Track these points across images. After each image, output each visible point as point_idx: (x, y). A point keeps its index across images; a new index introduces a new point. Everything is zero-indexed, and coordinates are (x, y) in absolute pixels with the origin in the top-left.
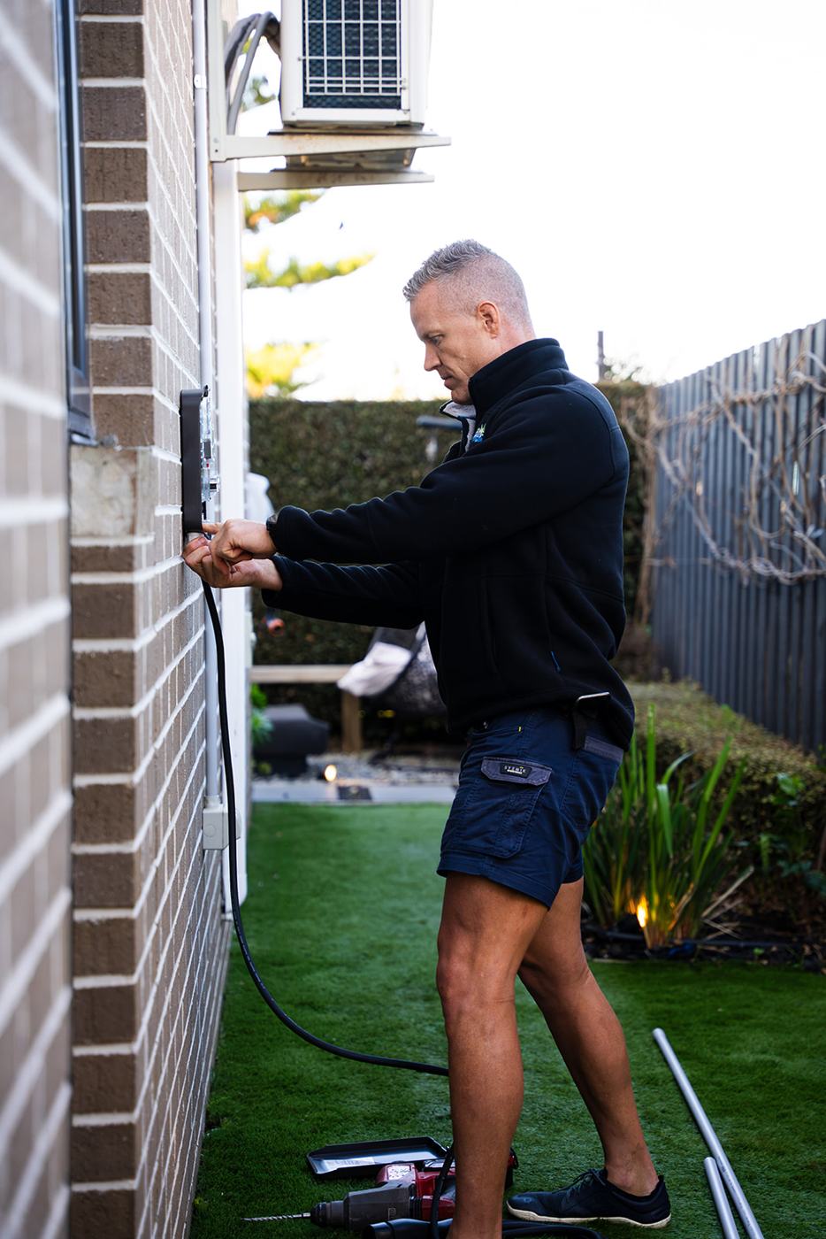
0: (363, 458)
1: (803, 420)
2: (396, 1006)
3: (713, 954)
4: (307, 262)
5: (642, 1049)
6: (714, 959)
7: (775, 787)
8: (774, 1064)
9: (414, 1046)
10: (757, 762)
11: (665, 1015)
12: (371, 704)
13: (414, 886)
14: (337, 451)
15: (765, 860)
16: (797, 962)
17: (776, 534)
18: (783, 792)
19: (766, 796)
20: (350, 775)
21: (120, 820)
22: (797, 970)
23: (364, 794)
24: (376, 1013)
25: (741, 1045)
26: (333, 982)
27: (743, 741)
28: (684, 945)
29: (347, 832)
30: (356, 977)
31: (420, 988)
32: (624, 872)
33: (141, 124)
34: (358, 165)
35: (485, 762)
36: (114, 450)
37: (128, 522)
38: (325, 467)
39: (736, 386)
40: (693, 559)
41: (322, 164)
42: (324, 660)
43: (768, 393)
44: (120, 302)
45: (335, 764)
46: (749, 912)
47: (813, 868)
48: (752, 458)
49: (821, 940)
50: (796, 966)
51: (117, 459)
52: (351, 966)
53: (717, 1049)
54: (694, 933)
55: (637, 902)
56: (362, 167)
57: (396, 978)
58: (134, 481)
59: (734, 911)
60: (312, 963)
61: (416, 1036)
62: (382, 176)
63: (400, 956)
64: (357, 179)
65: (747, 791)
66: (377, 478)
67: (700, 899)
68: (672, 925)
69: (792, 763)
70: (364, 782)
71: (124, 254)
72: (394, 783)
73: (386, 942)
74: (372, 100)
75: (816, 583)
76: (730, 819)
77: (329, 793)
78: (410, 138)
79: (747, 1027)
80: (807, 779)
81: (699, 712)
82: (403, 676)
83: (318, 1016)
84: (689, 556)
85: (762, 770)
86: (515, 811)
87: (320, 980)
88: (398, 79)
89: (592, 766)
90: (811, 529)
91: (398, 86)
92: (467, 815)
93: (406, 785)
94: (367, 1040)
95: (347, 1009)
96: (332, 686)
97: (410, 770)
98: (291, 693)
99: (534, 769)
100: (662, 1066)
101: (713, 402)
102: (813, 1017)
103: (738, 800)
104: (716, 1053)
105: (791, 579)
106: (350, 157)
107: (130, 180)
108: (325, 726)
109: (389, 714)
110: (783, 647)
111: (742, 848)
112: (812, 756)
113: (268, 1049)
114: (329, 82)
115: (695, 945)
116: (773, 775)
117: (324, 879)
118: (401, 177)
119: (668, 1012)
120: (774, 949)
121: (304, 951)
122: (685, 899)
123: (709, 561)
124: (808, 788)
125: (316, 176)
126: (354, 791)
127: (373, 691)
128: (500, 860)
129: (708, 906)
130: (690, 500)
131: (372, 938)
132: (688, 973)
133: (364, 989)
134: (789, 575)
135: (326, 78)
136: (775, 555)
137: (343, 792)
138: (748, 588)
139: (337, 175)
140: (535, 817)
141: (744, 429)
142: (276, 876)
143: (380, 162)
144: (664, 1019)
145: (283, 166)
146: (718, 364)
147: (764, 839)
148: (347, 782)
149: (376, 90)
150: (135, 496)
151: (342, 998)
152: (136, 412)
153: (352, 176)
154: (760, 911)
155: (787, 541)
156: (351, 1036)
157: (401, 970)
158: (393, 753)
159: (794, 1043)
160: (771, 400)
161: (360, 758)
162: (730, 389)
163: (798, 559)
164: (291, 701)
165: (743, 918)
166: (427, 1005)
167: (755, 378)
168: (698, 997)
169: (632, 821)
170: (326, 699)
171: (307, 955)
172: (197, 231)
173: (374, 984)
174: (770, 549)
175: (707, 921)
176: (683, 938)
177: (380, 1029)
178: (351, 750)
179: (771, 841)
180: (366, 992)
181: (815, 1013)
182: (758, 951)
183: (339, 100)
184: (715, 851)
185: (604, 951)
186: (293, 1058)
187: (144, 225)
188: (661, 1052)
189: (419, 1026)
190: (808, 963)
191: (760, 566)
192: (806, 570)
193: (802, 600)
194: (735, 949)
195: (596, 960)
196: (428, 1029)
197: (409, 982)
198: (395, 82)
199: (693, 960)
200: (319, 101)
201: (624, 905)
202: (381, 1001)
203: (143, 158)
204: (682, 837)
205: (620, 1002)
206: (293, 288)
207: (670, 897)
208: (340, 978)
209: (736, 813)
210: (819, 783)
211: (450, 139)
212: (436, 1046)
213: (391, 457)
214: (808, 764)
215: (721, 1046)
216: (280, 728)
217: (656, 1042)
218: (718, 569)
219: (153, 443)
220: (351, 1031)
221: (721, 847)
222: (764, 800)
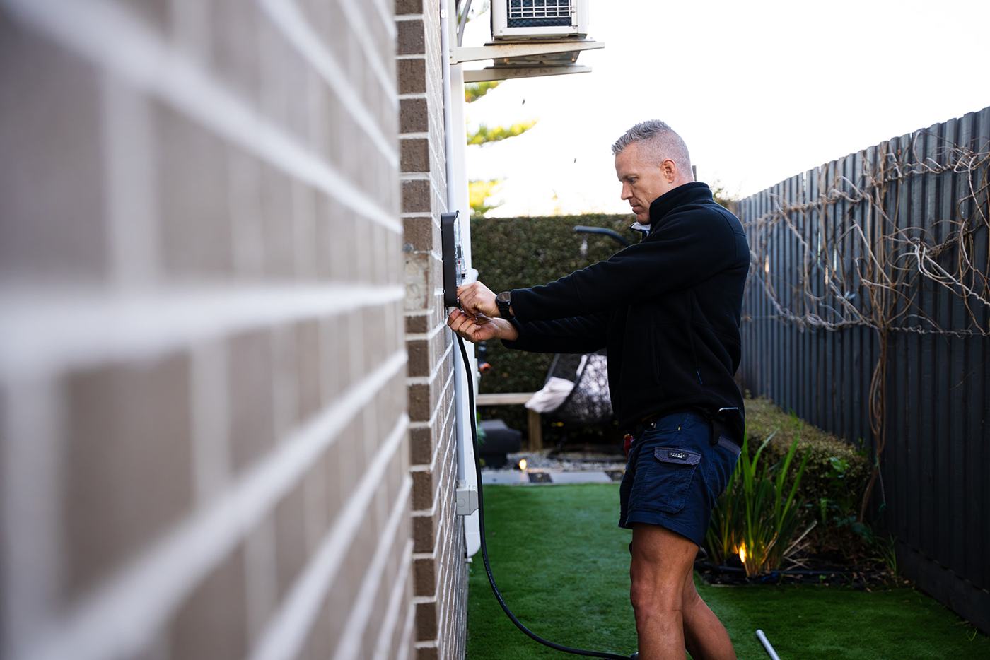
0: (538, 254)
1: (839, 221)
2: (582, 617)
3: (792, 579)
4: (493, 126)
5: (749, 643)
6: (793, 583)
7: (829, 467)
8: (839, 652)
9: (597, 644)
10: (816, 451)
11: (763, 621)
12: (547, 418)
13: (586, 538)
14: (520, 251)
15: (824, 515)
16: (849, 584)
17: (823, 298)
18: (835, 470)
19: (823, 473)
20: (536, 466)
21: (422, 495)
22: (849, 589)
23: (546, 478)
24: (569, 622)
25: (816, 640)
26: (539, 603)
27: (805, 436)
28: (772, 574)
29: (537, 504)
30: (553, 599)
31: (596, 605)
32: (729, 525)
33: (421, 43)
34: (541, 62)
35: (656, 451)
36: (413, 254)
37: (423, 300)
38: (513, 261)
39: (791, 200)
40: (764, 316)
41: (518, 63)
42: (515, 391)
43: (814, 203)
44: (409, 158)
45: (525, 458)
46: (814, 551)
47: (857, 520)
48: (804, 246)
49: (864, 569)
50: (849, 586)
51: (415, 259)
52: (550, 592)
53: (800, 643)
54: (778, 566)
55: (739, 546)
56: (544, 64)
57: (580, 600)
58: (426, 274)
59: (804, 550)
60: (523, 590)
61: (598, 637)
62: (558, 69)
63: (581, 585)
64: (541, 72)
65: (810, 470)
66: (547, 268)
67: (781, 544)
68: (763, 561)
69: (840, 450)
70: (546, 470)
71: (411, 127)
72: (565, 471)
73: (572, 575)
74: (553, 20)
75: (852, 329)
76: (799, 489)
77: (523, 478)
78: (578, 44)
79: (819, 627)
80: (850, 461)
81: (773, 418)
82: (569, 398)
83: (531, 625)
84: (761, 315)
85: (820, 456)
86: (680, 482)
87: (529, 601)
88: (569, 6)
89: (723, 456)
90: (847, 294)
91: (570, 11)
92: (647, 486)
93: (574, 471)
94: (565, 640)
95: (550, 620)
96: (521, 408)
97: (575, 462)
98: (494, 412)
99: (690, 455)
100: (764, 654)
101: (775, 211)
102: (863, 620)
103: (805, 476)
104: (799, 645)
105: (834, 327)
106: (537, 58)
107: (415, 79)
108: (518, 433)
109: (560, 424)
110: (829, 373)
111: (808, 508)
112: (853, 446)
113: (500, 647)
114: (524, 10)
115: (779, 574)
116: (828, 459)
117: (526, 534)
118: (570, 70)
119: (765, 619)
120: (833, 575)
121: (517, 583)
122: (772, 543)
123: (775, 317)
124: (852, 467)
125: (514, 70)
126: (539, 476)
127: (549, 409)
128: (671, 514)
129: (787, 548)
130: (761, 277)
131: (562, 573)
132: (775, 593)
133: (560, 607)
134: (833, 325)
135: (522, 8)
136: (822, 312)
137: (532, 477)
138: (804, 334)
139: (528, 69)
140: (692, 487)
141: (797, 229)
142: (494, 534)
143: (556, 60)
144: (763, 623)
145: (492, 65)
146: (778, 185)
147: (823, 501)
148: (535, 470)
149: (555, 14)
150: (427, 283)
151: (546, 613)
152: (421, 229)
153: (538, 70)
154: (822, 550)
155: (830, 301)
156: (555, 638)
157: (583, 594)
158: (564, 451)
159: (852, 638)
160: (816, 207)
161: (541, 455)
162: (787, 202)
163: (838, 314)
164: (494, 417)
165: (810, 555)
166: (603, 617)
167: (804, 195)
168: (784, 609)
169: (734, 492)
170: (518, 414)
171: (520, 585)
172: (444, 110)
173: (566, 604)
174: (818, 307)
175: (787, 558)
176: (771, 570)
177: (573, 633)
178: (534, 450)
179: (828, 503)
180: (561, 609)
181: (864, 617)
182: (821, 577)
183: (531, 21)
184: (790, 511)
185: (718, 579)
186: (517, 653)
187: (424, 108)
188: (763, 645)
189: (598, 630)
190: (856, 584)
191: (811, 320)
192: (844, 321)
193: (842, 341)
194: (806, 576)
195: (713, 585)
196: (605, 632)
197: (589, 602)
198: (568, 8)
199: (778, 584)
200: (518, 22)
201: (730, 548)
202: (572, 614)
203: (422, 65)
204: (768, 503)
205: (732, 613)
206: (483, 145)
207: (761, 542)
208: (543, 600)
209: (803, 485)
210: (859, 464)
211: (604, 43)
212: (611, 644)
213: (557, 254)
214: (850, 451)
215: (802, 641)
216: (490, 434)
217: (758, 639)
218: (782, 321)
219: (432, 249)
220: (553, 634)
221: (795, 507)
222: (822, 476)
